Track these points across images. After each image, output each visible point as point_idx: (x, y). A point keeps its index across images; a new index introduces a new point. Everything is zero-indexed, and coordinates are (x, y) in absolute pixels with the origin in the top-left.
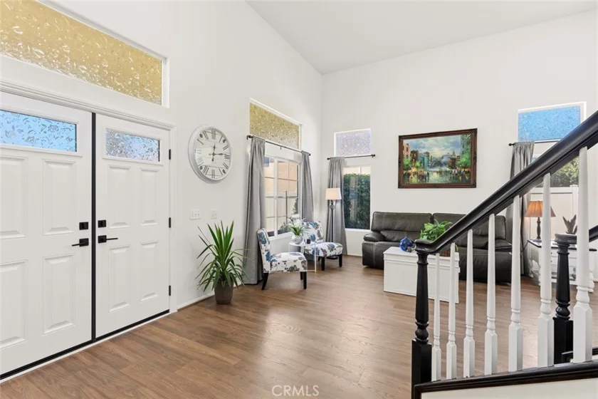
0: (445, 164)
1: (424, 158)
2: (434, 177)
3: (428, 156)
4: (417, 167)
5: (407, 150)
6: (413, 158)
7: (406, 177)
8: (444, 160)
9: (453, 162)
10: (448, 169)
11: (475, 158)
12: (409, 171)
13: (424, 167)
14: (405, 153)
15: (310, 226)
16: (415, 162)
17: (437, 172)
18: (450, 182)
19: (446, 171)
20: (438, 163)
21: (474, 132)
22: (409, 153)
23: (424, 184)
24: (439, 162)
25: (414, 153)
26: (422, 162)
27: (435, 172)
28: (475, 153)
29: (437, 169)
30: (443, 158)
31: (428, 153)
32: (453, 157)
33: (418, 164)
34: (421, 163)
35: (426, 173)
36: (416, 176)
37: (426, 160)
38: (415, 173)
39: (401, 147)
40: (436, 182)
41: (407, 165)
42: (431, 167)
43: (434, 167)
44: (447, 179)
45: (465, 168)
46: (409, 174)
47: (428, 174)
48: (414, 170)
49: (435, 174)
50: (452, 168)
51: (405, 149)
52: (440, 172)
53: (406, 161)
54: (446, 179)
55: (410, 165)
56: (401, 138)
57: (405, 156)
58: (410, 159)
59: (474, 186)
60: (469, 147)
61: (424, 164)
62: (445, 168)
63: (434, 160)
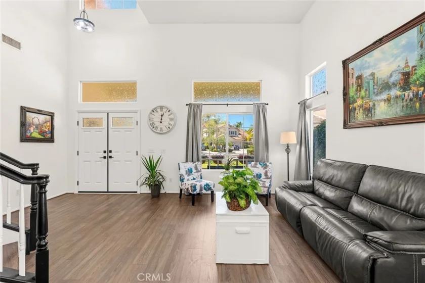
0: (395, 84)
1: (368, 83)
2: (381, 110)
3: (374, 78)
4: (362, 98)
5: (353, 77)
6: (358, 86)
8: (392, 80)
9: (405, 80)
10: (399, 93)
12: (355, 105)
13: (369, 97)
14: (350, 81)
15: (259, 166)
16: (360, 91)
17: (385, 100)
19: (397, 97)
20: (387, 86)
22: (355, 80)
23: (370, 121)
24: (387, 83)
25: (359, 78)
26: (368, 89)
27: (381, 100)
29: (384, 96)
30: (391, 76)
31: (373, 74)
32: (406, 70)
33: (363, 93)
34: (366, 90)
36: (361, 111)
37: (371, 82)
38: (361, 106)
39: (346, 76)
41: (353, 97)
42: (377, 95)
43: (381, 93)
44: (398, 110)
47: (374, 105)
48: (359, 102)
49: (382, 104)
51: (351, 76)
52: (388, 100)
53: (352, 92)
54: (396, 111)
55: (355, 97)
56: (346, 63)
57: (351, 86)
58: (355, 88)
61: (369, 92)
62: (396, 92)
63: (380, 83)
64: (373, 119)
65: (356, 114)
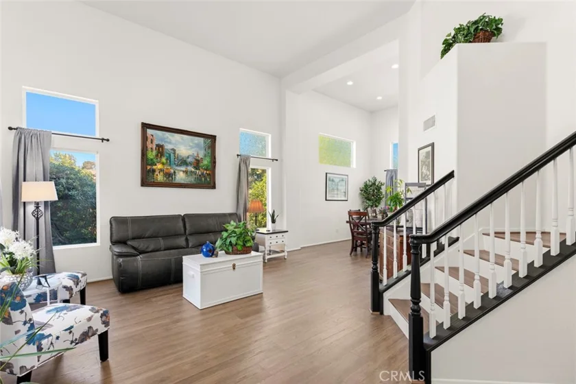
0: (191, 164)
1: (170, 155)
2: (181, 177)
3: (175, 153)
4: (163, 164)
5: (152, 143)
6: (159, 152)
7: (151, 174)
8: (189, 160)
9: (197, 164)
10: (193, 170)
11: (215, 162)
12: (154, 167)
13: (170, 165)
14: (149, 145)
16: (161, 157)
17: (183, 171)
18: (195, 182)
19: (191, 172)
21: (213, 138)
22: (154, 147)
23: (170, 183)
24: (185, 161)
25: (159, 147)
26: (169, 158)
27: (181, 171)
28: (215, 158)
29: (183, 168)
30: (188, 157)
31: (174, 150)
32: (197, 158)
33: (164, 160)
34: (167, 159)
35: (172, 171)
36: (162, 173)
37: (172, 155)
38: (161, 170)
39: (144, 138)
40: (183, 182)
41: (152, 160)
42: (177, 166)
43: (180, 166)
44: (193, 180)
45: (206, 170)
46: (154, 171)
47: (175, 172)
48: (159, 166)
49: (181, 173)
50: (197, 169)
51: (149, 140)
52: (186, 172)
53: (151, 155)
54: (191, 180)
55: (155, 160)
56: (145, 126)
57: (149, 149)
58: (154, 153)
59: (214, 187)
60: (210, 151)
61: (170, 161)
62: (191, 168)
63: (180, 158)
64: (174, 182)
65: (155, 175)
